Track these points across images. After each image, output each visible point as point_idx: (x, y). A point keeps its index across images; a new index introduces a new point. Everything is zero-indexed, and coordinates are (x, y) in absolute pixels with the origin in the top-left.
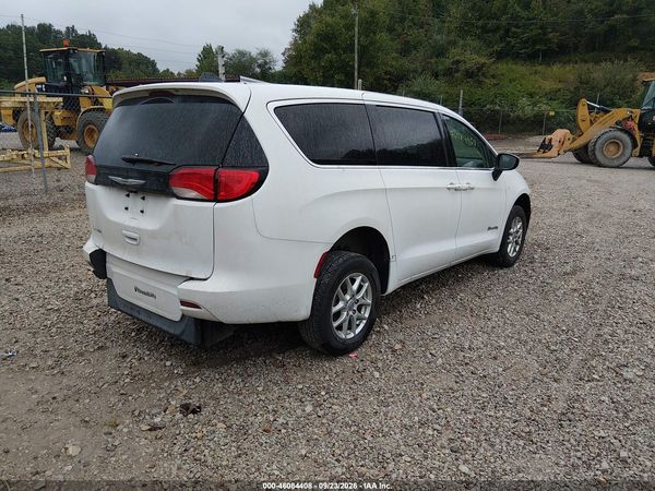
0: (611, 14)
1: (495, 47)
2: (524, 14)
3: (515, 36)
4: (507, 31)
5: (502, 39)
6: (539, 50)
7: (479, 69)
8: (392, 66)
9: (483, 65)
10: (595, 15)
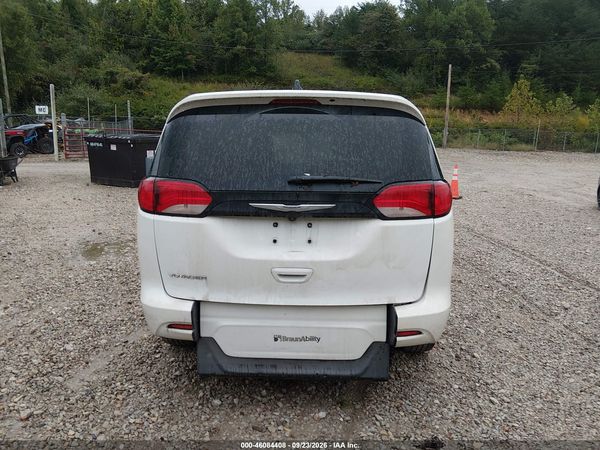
0: (233, 44)
1: (141, 63)
2: (163, 35)
3: (157, 54)
4: (149, 49)
5: (146, 55)
6: (180, 69)
7: (138, 82)
8: (42, 72)
9: (140, 79)
10: (221, 43)
